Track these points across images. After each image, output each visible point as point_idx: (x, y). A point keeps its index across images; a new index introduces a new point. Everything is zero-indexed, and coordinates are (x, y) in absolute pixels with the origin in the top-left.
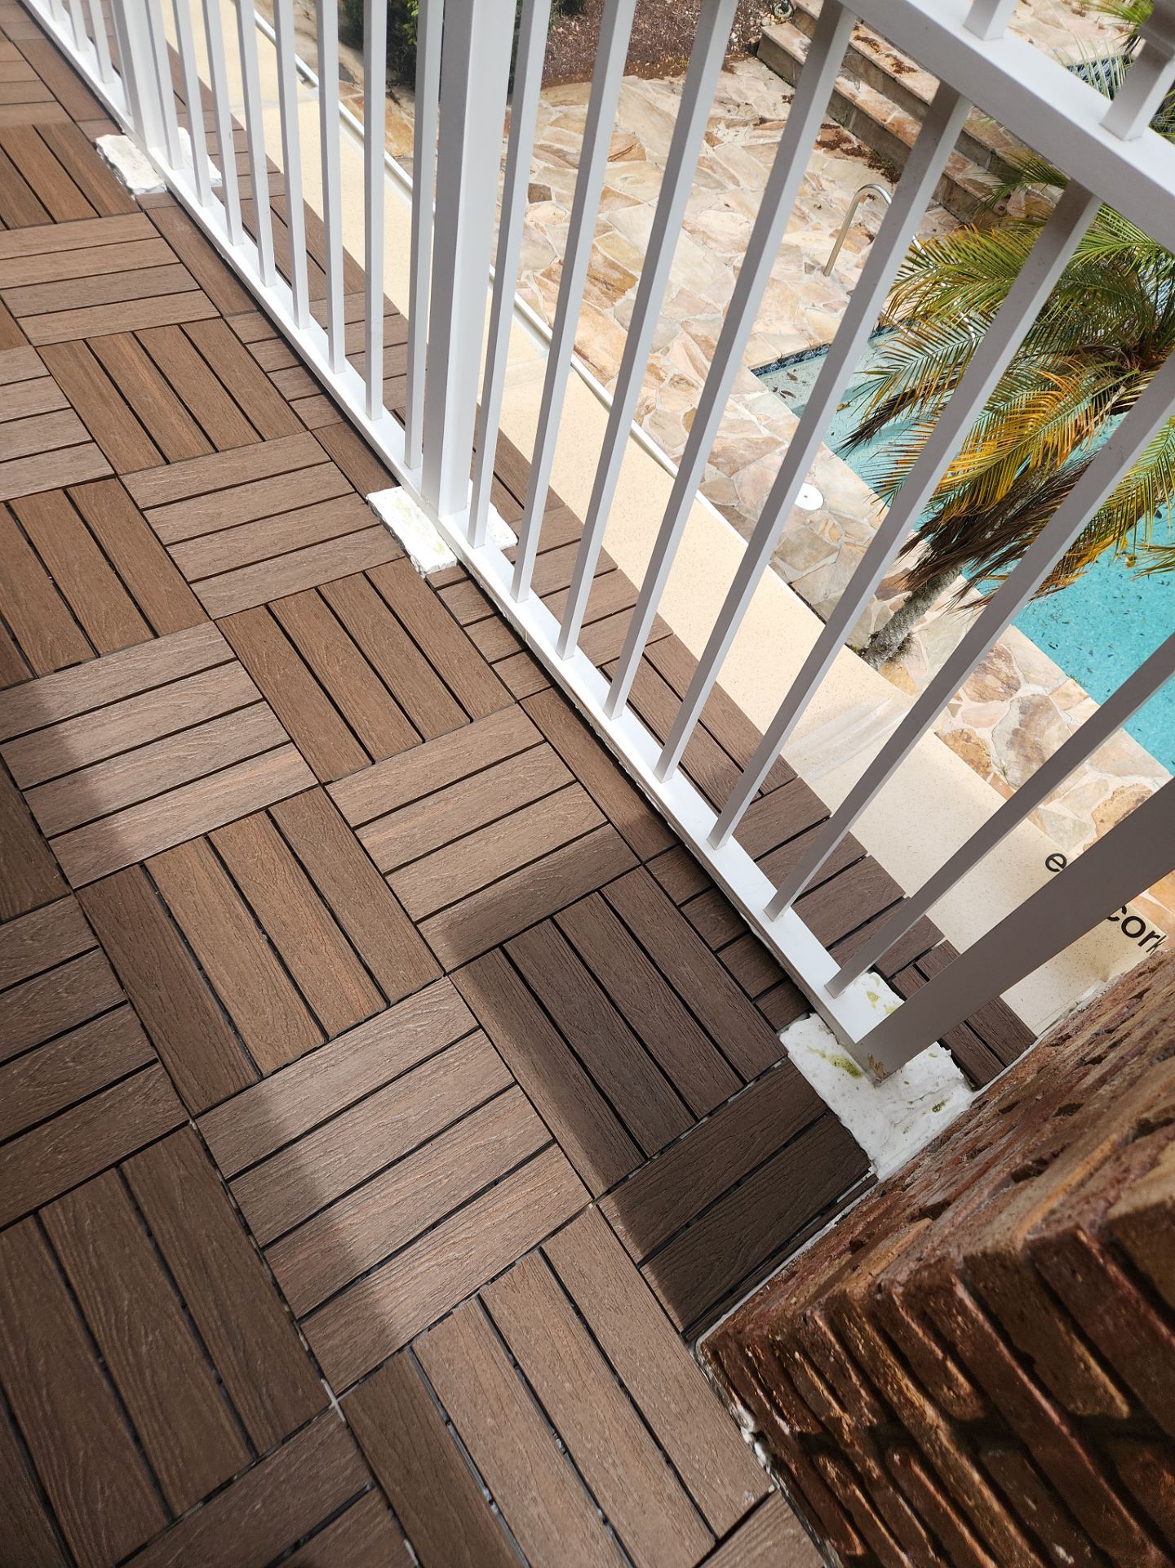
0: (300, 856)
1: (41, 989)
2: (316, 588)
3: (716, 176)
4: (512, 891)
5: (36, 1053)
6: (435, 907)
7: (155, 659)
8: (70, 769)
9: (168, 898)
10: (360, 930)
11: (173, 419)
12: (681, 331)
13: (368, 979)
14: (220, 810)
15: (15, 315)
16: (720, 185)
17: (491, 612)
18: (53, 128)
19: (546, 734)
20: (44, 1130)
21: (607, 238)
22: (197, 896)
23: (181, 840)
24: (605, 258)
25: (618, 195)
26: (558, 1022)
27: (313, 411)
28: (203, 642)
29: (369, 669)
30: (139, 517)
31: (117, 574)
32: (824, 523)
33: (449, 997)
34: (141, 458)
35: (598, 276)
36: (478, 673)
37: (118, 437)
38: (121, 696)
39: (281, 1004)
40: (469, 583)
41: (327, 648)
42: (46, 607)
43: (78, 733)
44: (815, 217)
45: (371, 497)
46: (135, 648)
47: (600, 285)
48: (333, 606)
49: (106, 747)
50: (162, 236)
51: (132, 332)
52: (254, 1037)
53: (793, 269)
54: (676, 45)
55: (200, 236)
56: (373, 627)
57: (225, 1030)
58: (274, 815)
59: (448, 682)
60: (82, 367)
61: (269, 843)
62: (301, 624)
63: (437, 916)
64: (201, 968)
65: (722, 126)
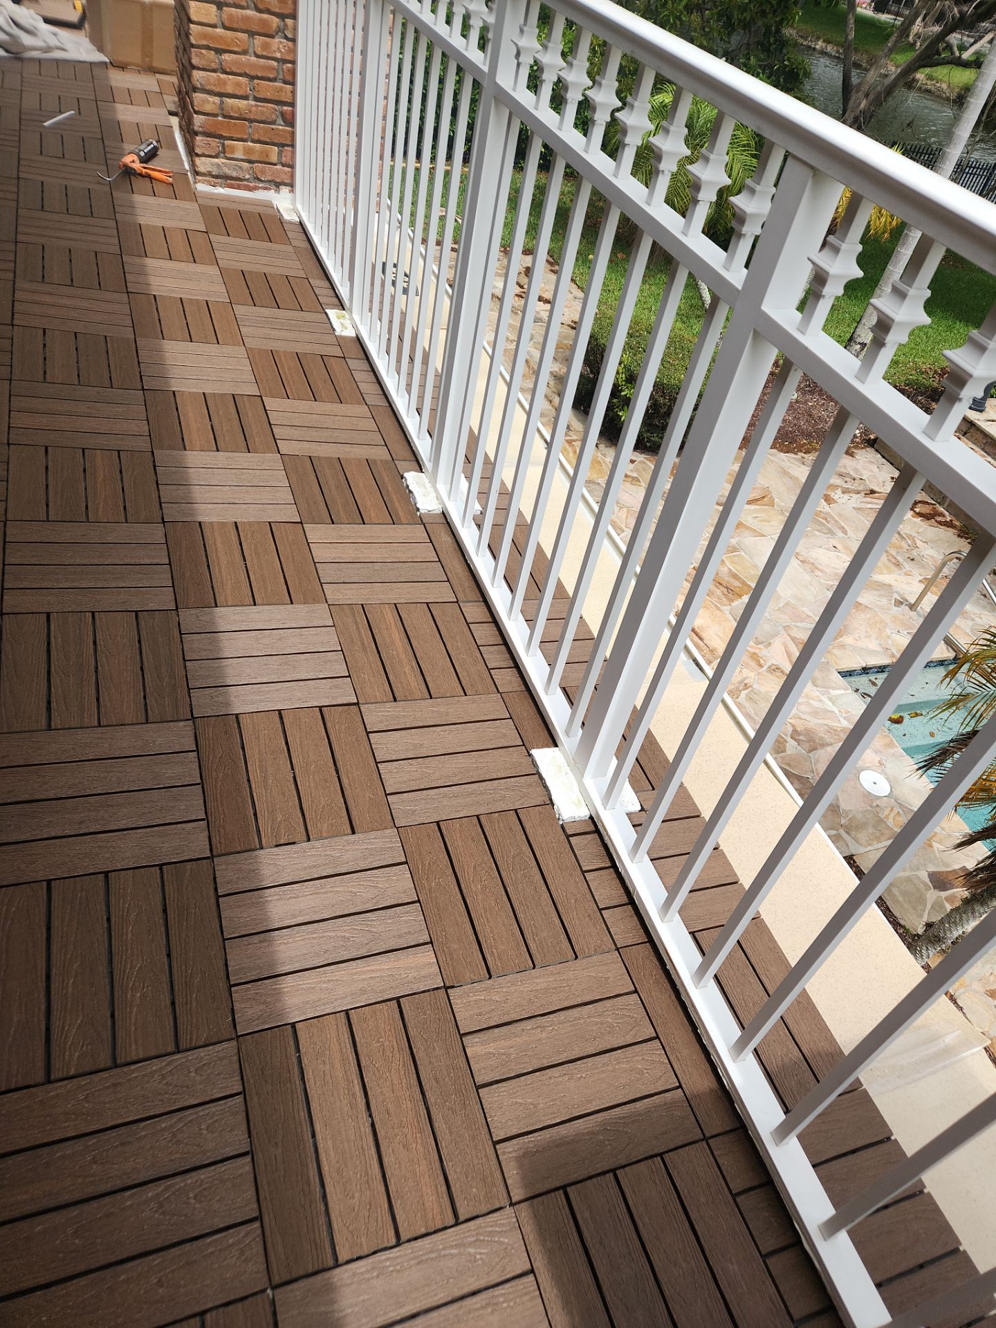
0: (414, 1050)
1: (190, 1121)
2: (478, 816)
3: (829, 526)
4: (583, 1134)
5: (169, 1182)
6: (515, 1131)
7: (348, 851)
8: (264, 929)
9: (305, 1062)
10: (447, 1137)
11: (407, 669)
12: (783, 632)
13: (444, 1188)
14: (363, 991)
15: (322, 581)
16: (831, 532)
17: (609, 864)
18: (379, 462)
19: (637, 986)
20: (155, 1259)
21: (734, 556)
22: (328, 1067)
23: (328, 1011)
24: (730, 570)
25: (748, 528)
26: (604, 1288)
27: (506, 679)
28: (383, 844)
29: (504, 893)
30: (365, 738)
31: (339, 777)
32: (889, 809)
33: (511, 1230)
34: (377, 694)
35: (722, 582)
36: (589, 916)
37: (366, 676)
38: (316, 876)
39: (368, 1193)
40: (596, 835)
41: (475, 867)
42: (284, 794)
43: (278, 900)
44: (907, 566)
45: (533, 752)
46: (336, 839)
47: (722, 589)
48: (487, 834)
49: (294, 916)
50: (431, 542)
51: (395, 604)
52: (340, 1220)
53: (884, 601)
54: (811, 433)
55: (456, 545)
56: (514, 857)
57: (318, 1204)
58: (403, 1006)
59: (563, 918)
60: (356, 623)
61: (393, 1031)
62: (460, 844)
63: (515, 1141)
64: (314, 1136)
65: (839, 491)
